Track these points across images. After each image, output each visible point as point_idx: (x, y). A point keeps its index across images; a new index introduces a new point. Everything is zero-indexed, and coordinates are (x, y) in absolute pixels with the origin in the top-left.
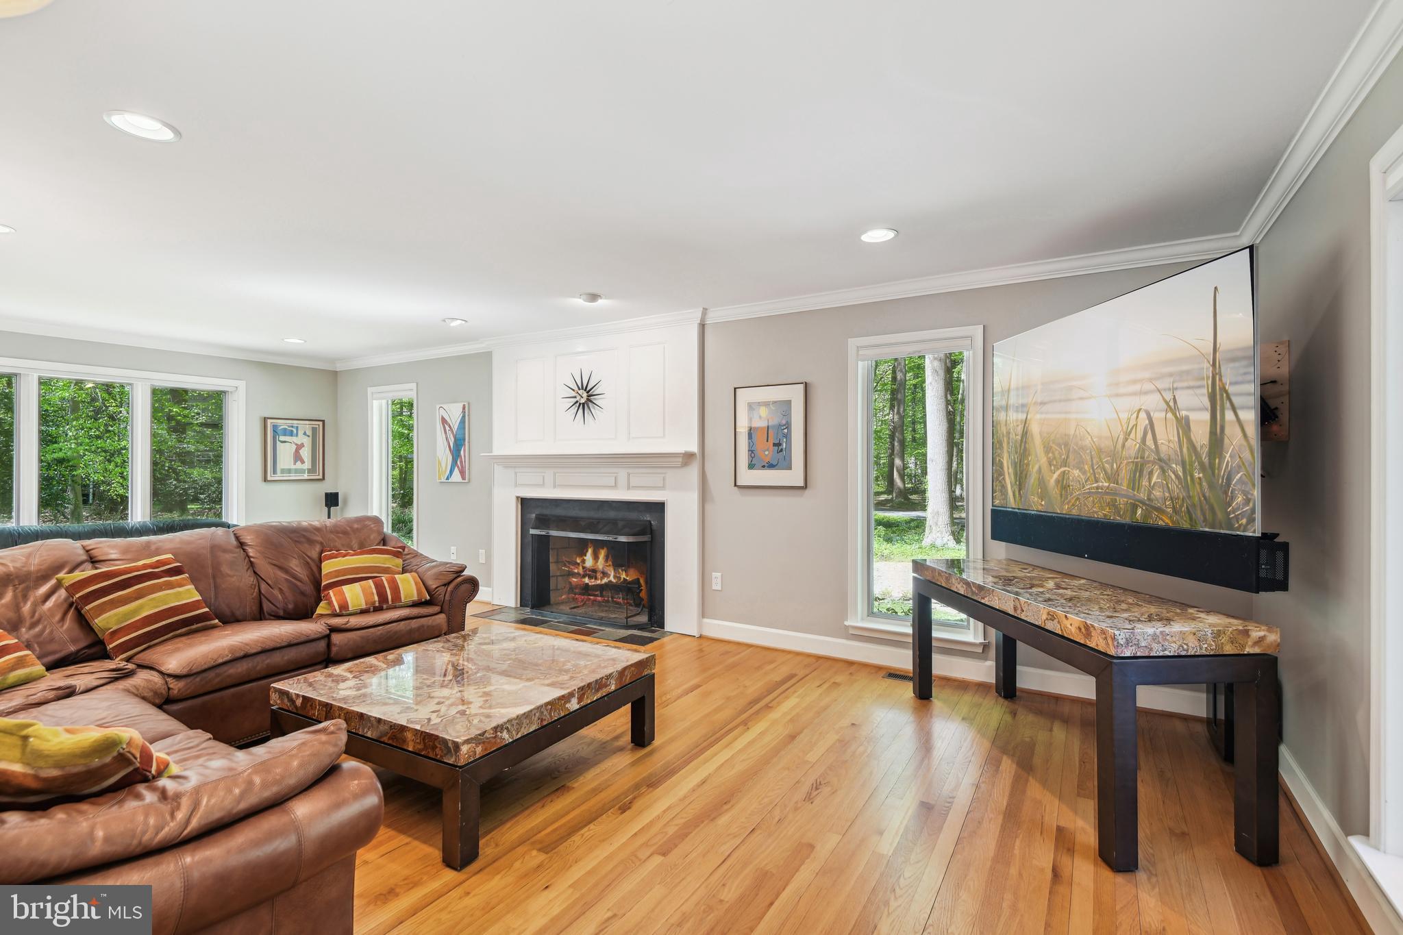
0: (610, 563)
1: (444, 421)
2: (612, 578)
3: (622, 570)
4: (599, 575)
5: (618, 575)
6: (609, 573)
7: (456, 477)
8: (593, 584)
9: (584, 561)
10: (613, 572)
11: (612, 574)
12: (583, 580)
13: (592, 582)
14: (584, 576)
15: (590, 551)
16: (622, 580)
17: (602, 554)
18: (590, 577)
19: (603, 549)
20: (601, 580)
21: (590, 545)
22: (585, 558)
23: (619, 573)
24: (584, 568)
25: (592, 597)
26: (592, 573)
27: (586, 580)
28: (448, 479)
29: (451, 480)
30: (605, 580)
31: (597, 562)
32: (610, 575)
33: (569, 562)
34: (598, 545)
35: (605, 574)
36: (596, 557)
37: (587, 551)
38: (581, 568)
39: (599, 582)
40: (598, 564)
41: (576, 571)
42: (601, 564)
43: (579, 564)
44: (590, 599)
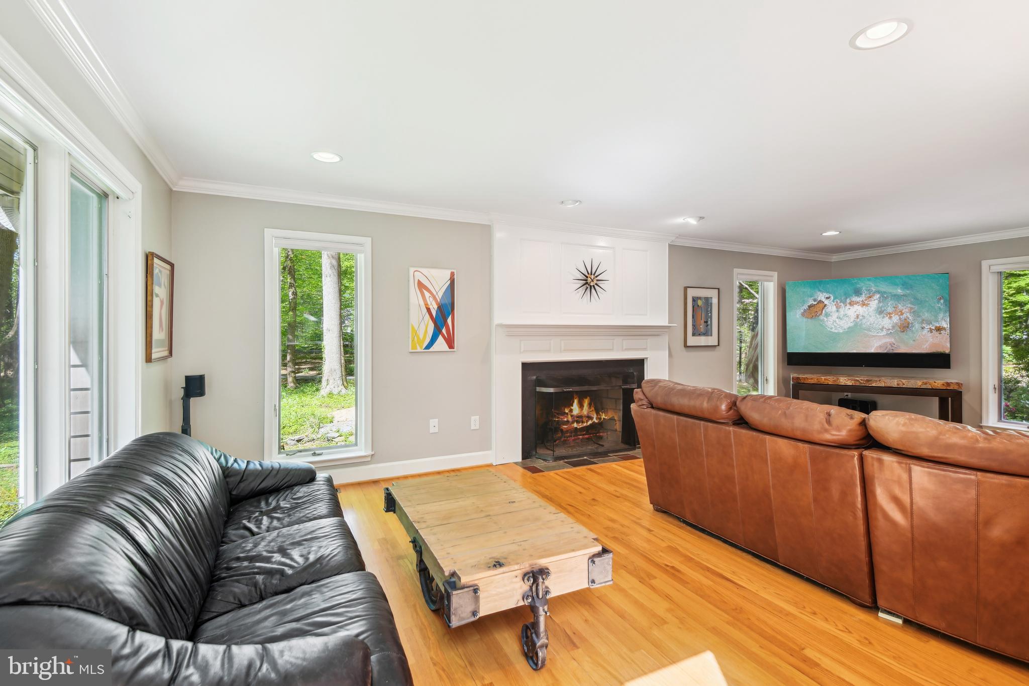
0: (593, 408)
1: (421, 285)
2: (595, 420)
3: (602, 413)
4: (584, 420)
5: (599, 417)
6: (592, 416)
7: (441, 343)
8: (581, 426)
9: (571, 411)
10: (595, 415)
11: (595, 416)
12: (572, 425)
13: (580, 426)
14: (573, 423)
15: (576, 401)
16: (602, 419)
17: (586, 402)
18: (578, 422)
19: (586, 398)
20: (587, 423)
21: (575, 396)
22: (572, 408)
23: (600, 415)
24: (572, 416)
25: (581, 437)
26: (579, 419)
27: (575, 425)
28: (426, 348)
29: (435, 348)
30: (590, 422)
31: (582, 409)
32: (593, 418)
33: (558, 414)
34: (582, 396)
35: (590, 418)
36: (581, 406)
37: (573, 402)
38: (569, 416)
39: (585, 424)
40: (584, 411)
41: (566, 419)
42: (585, 411)
43: (567, 414)
44: (579, 438)
